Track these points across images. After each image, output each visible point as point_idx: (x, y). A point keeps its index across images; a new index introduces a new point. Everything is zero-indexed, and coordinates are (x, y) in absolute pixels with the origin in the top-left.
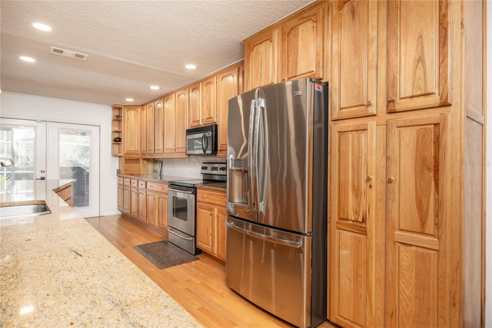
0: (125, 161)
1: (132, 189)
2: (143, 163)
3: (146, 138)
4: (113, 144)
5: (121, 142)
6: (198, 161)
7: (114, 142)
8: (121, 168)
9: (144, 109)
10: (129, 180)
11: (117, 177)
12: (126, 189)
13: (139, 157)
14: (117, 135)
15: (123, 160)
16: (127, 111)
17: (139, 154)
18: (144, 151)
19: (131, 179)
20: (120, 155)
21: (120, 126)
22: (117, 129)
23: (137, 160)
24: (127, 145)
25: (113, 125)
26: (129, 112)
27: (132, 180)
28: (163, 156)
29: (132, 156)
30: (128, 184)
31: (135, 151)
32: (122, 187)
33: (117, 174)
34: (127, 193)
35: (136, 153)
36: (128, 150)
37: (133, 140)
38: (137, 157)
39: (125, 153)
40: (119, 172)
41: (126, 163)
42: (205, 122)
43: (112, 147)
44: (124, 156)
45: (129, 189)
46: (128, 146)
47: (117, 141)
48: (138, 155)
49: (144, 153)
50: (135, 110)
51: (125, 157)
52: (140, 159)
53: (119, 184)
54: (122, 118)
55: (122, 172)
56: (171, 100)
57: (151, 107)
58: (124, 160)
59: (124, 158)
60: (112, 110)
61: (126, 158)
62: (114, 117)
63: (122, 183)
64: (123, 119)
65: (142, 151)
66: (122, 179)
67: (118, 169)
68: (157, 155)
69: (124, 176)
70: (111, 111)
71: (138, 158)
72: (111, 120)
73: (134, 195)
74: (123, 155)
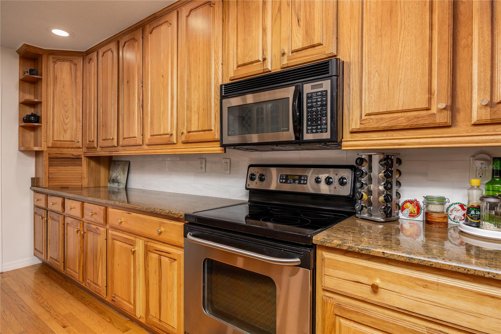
0: (49, 161)
1: (68, 220)
2: (89, 165)
3: (96, 116)
4: (22, 126)
5: (41, 123)
6: (228, 161)
7: (23, 124)
8: (40, 175)
9: (91, 59)
10: (60, 200)
11: (33, 192)
12: (53, 219)
13: (81, 154)
14: (29, 111)
15: (45, 159)
16: (55, 63)
17: (79, 148)
18: (93, 141)
19: (64, 198)
20: (36, 149)
21: (36, 93)
22: (29, 97)
23: (76, 160)
24: (53, 130)
25: (22, 89)
26: (59, 65)
27: (67, 201)
28: (141, 152)
29: (65, 151)
30: (58, 208)
31: (70, 142)
32: (43, 213)
33: (32, 186)
34: (55, 227)
35: (74, 146)
36: (55, 139)
37: (67, 121)
38: (76, 152)
39: (50, 145)
40: (35, 182)
41: (50, 165)
42: (288, 60)
43: (19, 134)
44: (47, 151)
45: (61, 218)
46: (55, 131)
47: (31, 122)
48: (77, 150)
49: (92, 146)
50: (71, 61)
51: (49, 154)
52: (83, 159)
53: (36, 207)
54: (41, 76)
55: (44, 182)
56: (164, 28)
57: (109, 52)
58: (48, 159)
59: (47, 156)
60: (20, 59)
61: (52, 156)
62: (24, 73)
63: (42, 204)
64: (44, 77)
65: (88, 142)
66: (42, 197)
67: (34, 176)
68: (125, 150)
69: (47, 191)
70: (18, 61)
71: (79, 155)
72: (18, 80)
73: (71, 232)
74: (46, 149)
